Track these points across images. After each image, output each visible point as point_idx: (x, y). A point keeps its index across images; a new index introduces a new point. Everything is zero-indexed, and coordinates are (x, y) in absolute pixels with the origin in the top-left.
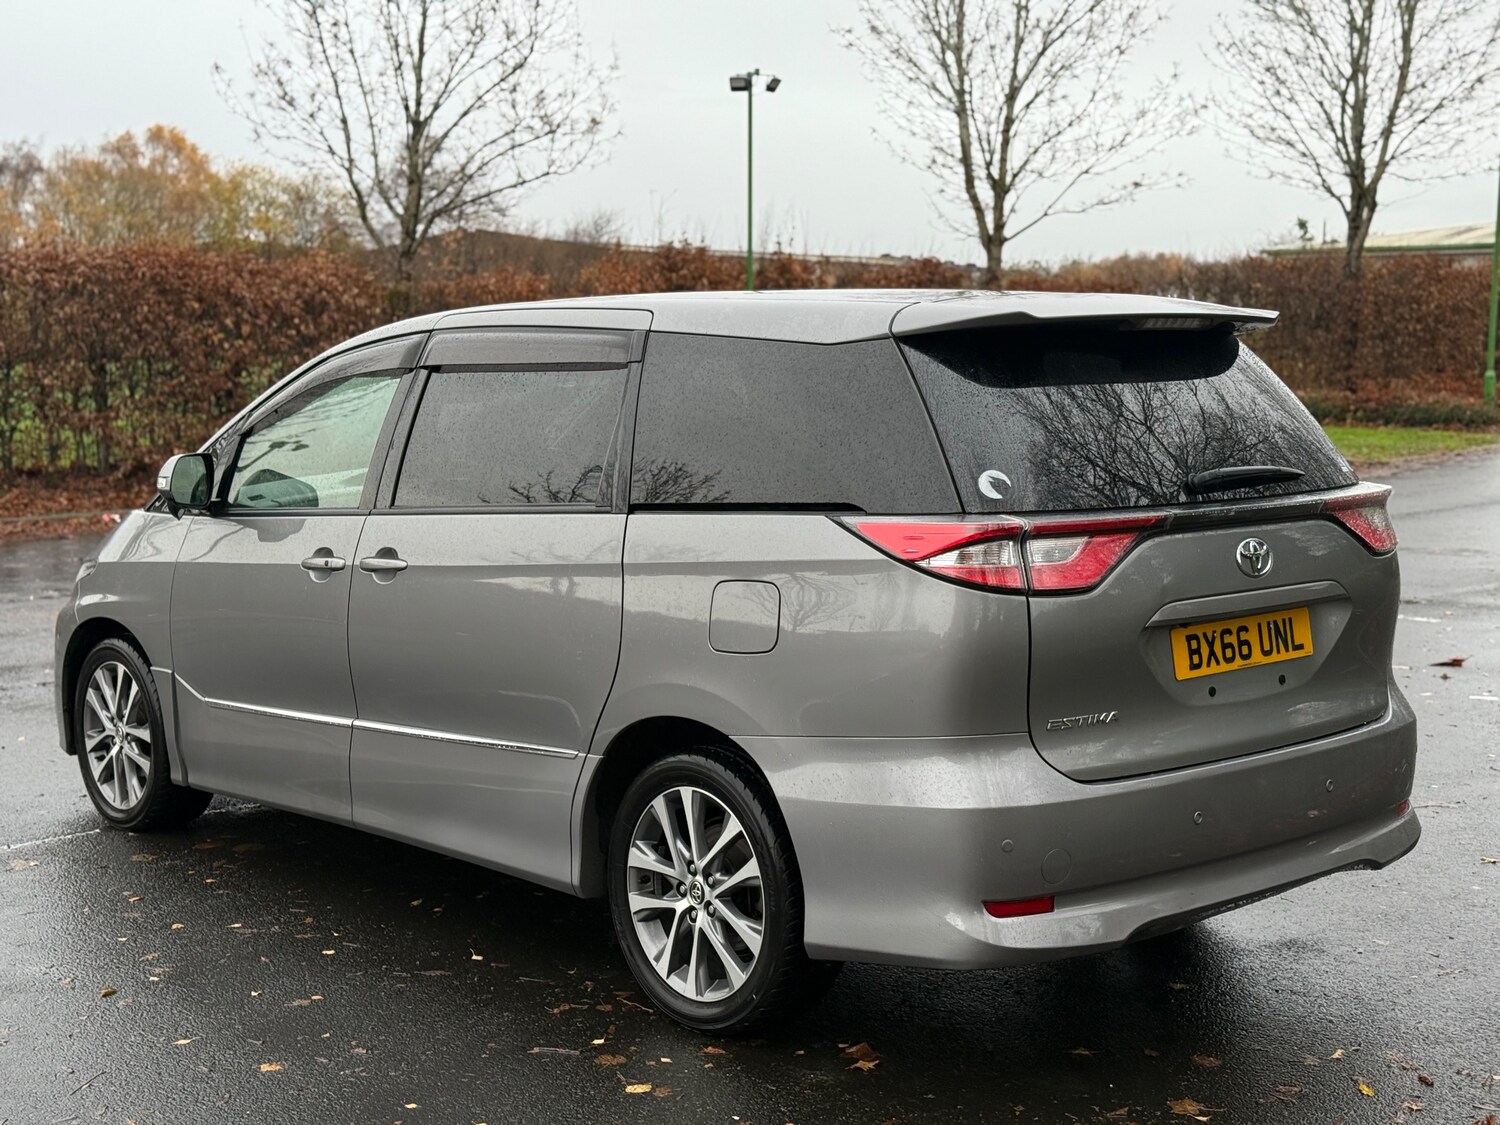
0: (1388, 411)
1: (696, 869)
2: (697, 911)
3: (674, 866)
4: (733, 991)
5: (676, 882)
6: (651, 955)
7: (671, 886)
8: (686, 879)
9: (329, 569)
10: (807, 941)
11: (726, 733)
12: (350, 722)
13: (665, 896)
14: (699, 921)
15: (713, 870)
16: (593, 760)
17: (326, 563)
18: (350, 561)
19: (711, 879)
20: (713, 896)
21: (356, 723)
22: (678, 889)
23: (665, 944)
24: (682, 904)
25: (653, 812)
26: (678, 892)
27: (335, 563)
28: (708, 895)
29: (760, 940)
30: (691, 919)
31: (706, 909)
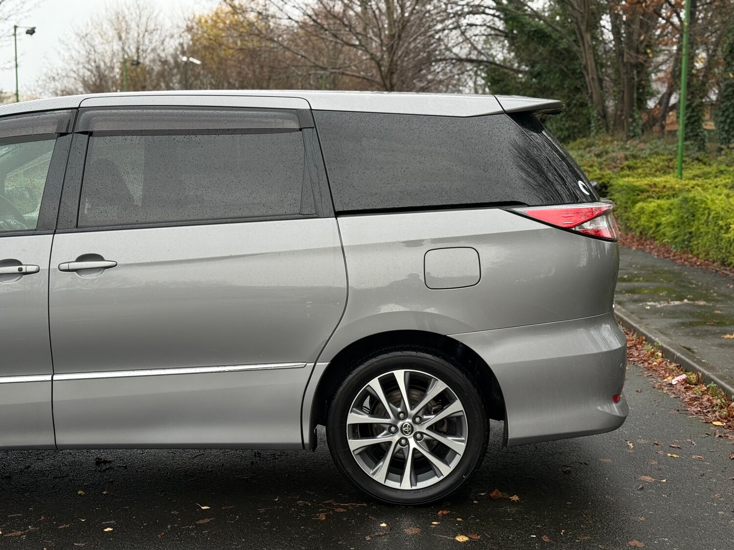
1: (406, 415)
2: (406, 439)
3: (389, 417)
4: (442, 478)
5: (388, 426)
6: (369, 472)
7: (384, 429)
8: (397, 423)
9: (21, 273)
10: (509, 438)
11: (444, 334)
12: (49, 378)
13: (379, 436)
14: (413, 444)
15: (420, 414)
16: (322, 366)
17: (20, 269)
18: (44, 266)
19: (418, 419)
20: (423, 428)
21: (56, 377)
22: (389, 430)
23: (381, 464)
24: (396, 438)
25: (368, 389)
26: (390, 432)
27: (30, 269)
28: (417, 428)
29: (464, 445)
30: (402, 445)
31: (415, 436)
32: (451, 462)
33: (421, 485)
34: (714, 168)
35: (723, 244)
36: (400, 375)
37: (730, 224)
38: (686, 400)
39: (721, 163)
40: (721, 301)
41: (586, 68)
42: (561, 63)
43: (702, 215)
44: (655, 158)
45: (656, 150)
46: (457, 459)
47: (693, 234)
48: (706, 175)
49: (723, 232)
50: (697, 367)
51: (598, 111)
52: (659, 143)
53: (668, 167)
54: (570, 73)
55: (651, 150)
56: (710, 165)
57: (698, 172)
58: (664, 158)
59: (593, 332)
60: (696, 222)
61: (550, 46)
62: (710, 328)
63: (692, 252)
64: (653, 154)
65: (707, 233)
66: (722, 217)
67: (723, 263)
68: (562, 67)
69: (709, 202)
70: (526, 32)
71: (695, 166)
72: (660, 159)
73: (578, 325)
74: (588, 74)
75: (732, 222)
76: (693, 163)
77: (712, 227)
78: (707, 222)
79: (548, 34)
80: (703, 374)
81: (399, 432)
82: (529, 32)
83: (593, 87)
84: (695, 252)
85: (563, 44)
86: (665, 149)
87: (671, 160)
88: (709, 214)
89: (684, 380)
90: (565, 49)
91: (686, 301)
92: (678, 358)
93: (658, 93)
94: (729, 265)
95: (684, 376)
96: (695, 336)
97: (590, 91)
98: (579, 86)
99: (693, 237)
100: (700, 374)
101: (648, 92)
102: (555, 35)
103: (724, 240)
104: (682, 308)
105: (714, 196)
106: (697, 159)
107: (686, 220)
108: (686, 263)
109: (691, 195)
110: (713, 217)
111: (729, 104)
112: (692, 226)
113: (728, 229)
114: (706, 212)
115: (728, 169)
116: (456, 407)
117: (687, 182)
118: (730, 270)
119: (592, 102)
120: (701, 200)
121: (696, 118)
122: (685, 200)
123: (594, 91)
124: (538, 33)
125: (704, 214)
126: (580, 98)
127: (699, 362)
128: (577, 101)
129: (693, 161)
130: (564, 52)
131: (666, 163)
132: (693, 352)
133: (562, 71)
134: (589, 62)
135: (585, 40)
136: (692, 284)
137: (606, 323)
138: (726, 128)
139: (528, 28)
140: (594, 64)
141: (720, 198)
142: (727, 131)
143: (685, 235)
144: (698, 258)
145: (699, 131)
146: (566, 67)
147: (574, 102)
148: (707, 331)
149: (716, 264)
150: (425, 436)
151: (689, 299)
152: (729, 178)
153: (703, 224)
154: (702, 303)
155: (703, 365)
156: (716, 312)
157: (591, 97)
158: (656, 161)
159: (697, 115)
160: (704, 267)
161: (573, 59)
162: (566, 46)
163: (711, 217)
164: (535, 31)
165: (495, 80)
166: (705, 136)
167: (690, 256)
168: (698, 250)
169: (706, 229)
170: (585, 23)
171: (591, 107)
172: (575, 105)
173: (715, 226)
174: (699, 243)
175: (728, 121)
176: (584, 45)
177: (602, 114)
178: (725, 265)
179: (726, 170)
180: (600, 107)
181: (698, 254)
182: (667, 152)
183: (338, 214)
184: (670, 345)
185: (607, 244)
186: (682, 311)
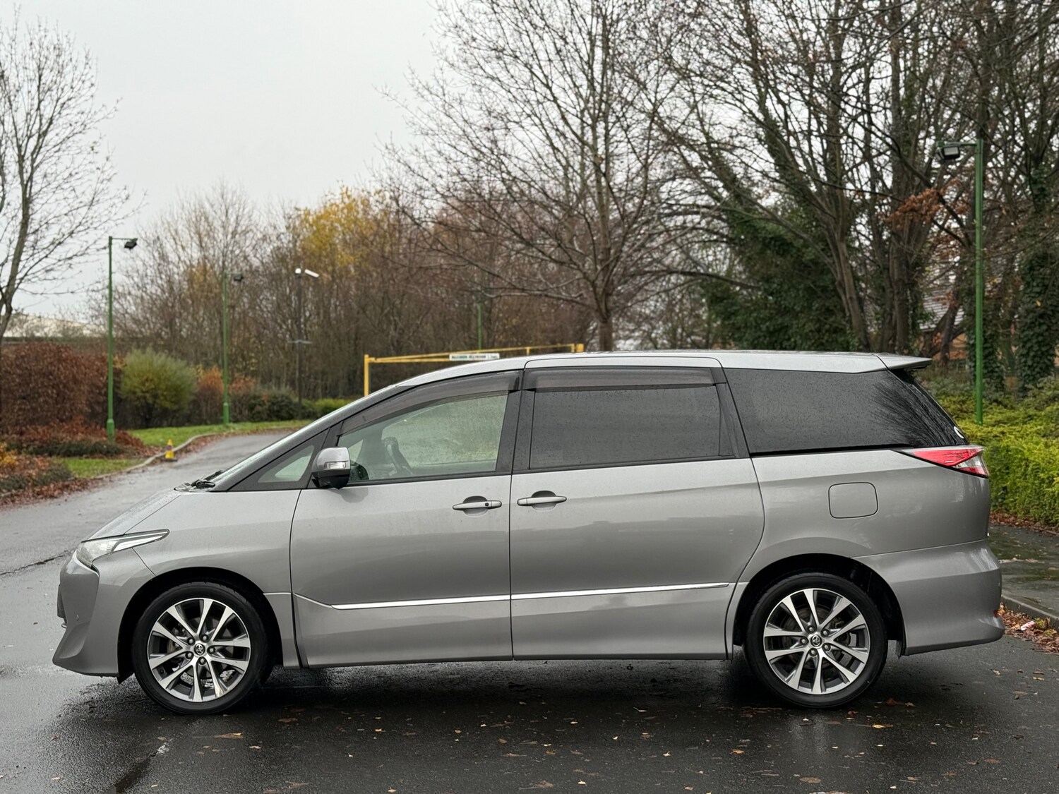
0: (50, 447)
1: (815, 628)
2: (816, 650)
3: (800, 630)
4: (848, 684)
5: (799, 639)
6: (785, 680)
7: (795, 641)
8: (807, 635)
9: (488, 507)
10: (908, 646)
11: (848, 556)
12: (508, 597)
13: (792, 647)
14: (822, 654)
15: (827, 628)
16: (743, 585)
17: (487, 504)
18: (505, 502)
19: (826, 632)
20: (831, 640)
21: (514, 597)
22: (801, 642)
23: (794, 672)
24: (807, 649)
25: (782, 606)
26: (801, 643)
27: (494, 504)
28: (826, 640)
29: (867, 654)
30: (811, 654)
31: (823, 647)
32: (855, 670)
33: (830, 690)
34: (1020, 412)
35: (1046, 500)
36: (809, 594)
37: (1053, 477)
38: (1039, 642)
39: (1028, 406)
40: (1053, 559)
41: (841, 285)
42: (807, 279)
43: (1018, 467)
44: (943, 400)
45: (944, 389)
46: (861, 667)
47: (1008, 490)
48: (1011, 421)
49: (1045, 486)
50: (1045, 613)
51: (859, 339)
52: (946, 381)
53: (961, 411)
54: (819, 291)
55: (938, 390)
56: (1012, 408)
57: (1000, 417)
58: (955, 399)
59: (972, 556)
60: (1011, 476)
61: (792, 256)
62: (1048, 583)
63: (1007, 511)
64: (942, 394)
65: (1026, 488)
66: (1043, 468)
67: (1047, 522)
68: (809, 283)
69: (1025, 451)
70: (761, 239)
71: (994, 409)
72: (950, 400)
73: (961, 549)
74: (845, 294)
75: (1055, 475)
76: (991, 406)
77: (1031, 480)
78: (1024, 474)
79: (789, 241)
80: (1052, 619)
81: (810, 644)
82: (765, 238)
83: (851, 309)
84: (1012, 511)
85: (809, 255)
86: (956, 388)
87: (964, 402)
88: (1027, 466)
89: (1033, 626)
90: (811, 260)
91: (1015, 559)
92: (1023, 608)
93: (934, 315)
94: (1054, 524)
95: (1032, 623)
96: (1034, 589)
97: (848, 314)
98: (831, 308)
99: (1007, 493)
100: (1049, 620)
101: (921, 314)
102: (798, 243)
103: (1047, 496)
104: (1013, 565)
105: (1031, 446)
106: (996, 401)
107: (998, 473)
108: (1002, 523)
109: (1003, 444)
110: (1033, 470)
111: (1032, 333)
112: (1006, 480)
113: (1051, 482)
114: (1023, 463)
115: (1038, 413)
116: (859, 621)
117: (990, 429)
118: (1056, 530)
119: (851, 328)
120: (1016, 449)
121: (991, 350)
122: (996, 450)
123: (852, 313)
124: (776, 241)
125: (1021, 466)
126: (834, 322)
127: (1045, 609)
128: (831, 325)
129: (991, 404)
130: (810, 264)
131: (959, 406)
132: (1037, 602)
133: (808, 289)
134: (845, 278)
135: (840, 251)
136: (1016, 544)
137: (984, 548)
138: (1030, 363)
139: (763, 234)
140: (852, 280)
141: (1038, 447)
142: (1029, 367)
143: (998, 491)
144: (1016, 517)
145: (994, 365)
146: (813, 282)
147: (827, 327)
148: (1047, 585)
149: (1038, 524)
150: (832, 647)
151: (1018, 558)
152: (1041, 425)
153: (1020, 478)
154: (1033, 561)
155: (1050, 611)
156: (1051, 568)
157: (850, 321)
158: (946, 404)
159: (992, 346)
160: (1024, 527)
161: (822, 272)
162: (813, 257)
163: (1030, 469)
164: (772, 238)
165: (717, 298)
166: (1002, 371)
167: (1006, 515)
168: (1015, 508)
169: (1024, 483)
170: (839, 231)
171: (851, 333)
172: (827, 331)
173: (1035, 480)
174: (1015, 500)
175: (1032, 354)
176: (838, 256)
177: (865, 343)
178: (1048, 524)
179: (1036, 415)
180: (861, 334)
181: (1016, 513)
182: (958, 392)
183: (752, 455)
184: (1010, 596)
185: (982, 480)
186: (1013, 568)
